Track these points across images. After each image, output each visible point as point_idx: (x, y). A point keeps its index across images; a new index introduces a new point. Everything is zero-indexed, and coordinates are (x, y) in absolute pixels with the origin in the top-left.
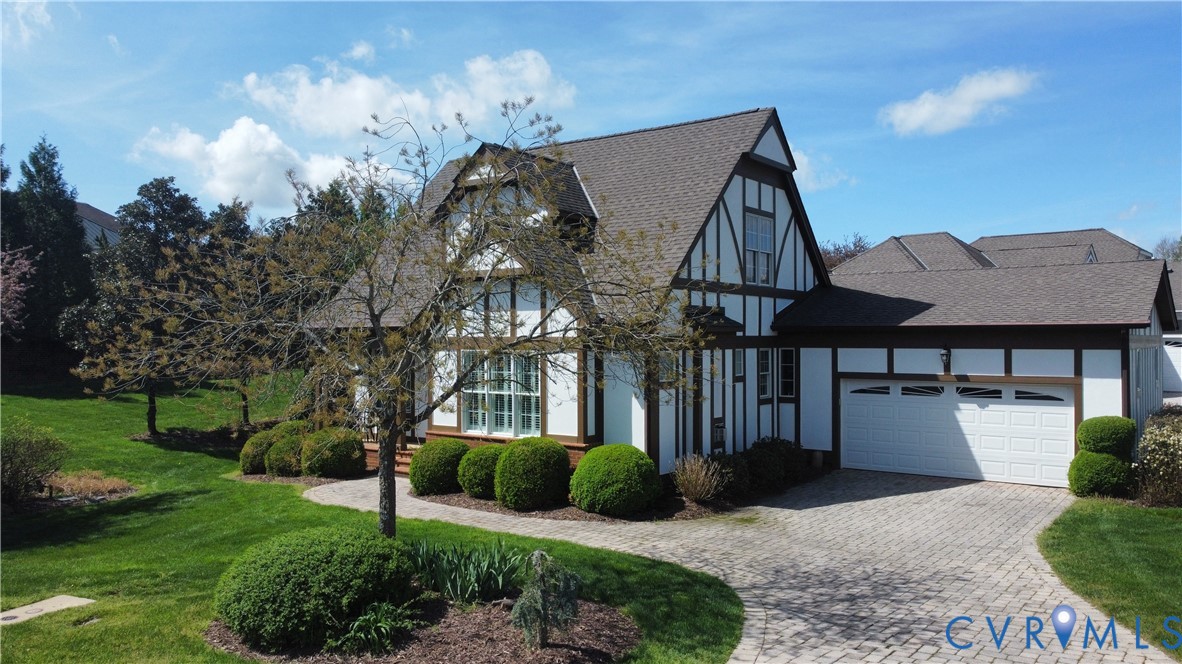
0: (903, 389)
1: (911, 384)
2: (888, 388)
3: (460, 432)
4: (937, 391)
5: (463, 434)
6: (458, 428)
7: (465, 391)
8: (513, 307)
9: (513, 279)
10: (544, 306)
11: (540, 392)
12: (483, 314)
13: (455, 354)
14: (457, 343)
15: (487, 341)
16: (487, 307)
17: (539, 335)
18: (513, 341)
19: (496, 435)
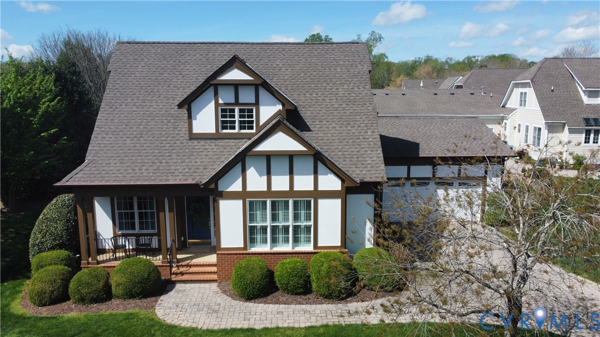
0: (411, 184)
2: (404, 184)
3: (246, 250)
4: (426, 184)
5: (248, 251)
6: (245, 248)
7: (249, 224)
8: (291, 173)
9: (291, 157)
10: (316, 173)
11: (312, 223)
12: (265, 178)
13: (241, 202)
14: (243, 195)
15: (269, 193)
16: (269, 173)
17: (313, 189)
18: (291, 193)
19: (276, 249)
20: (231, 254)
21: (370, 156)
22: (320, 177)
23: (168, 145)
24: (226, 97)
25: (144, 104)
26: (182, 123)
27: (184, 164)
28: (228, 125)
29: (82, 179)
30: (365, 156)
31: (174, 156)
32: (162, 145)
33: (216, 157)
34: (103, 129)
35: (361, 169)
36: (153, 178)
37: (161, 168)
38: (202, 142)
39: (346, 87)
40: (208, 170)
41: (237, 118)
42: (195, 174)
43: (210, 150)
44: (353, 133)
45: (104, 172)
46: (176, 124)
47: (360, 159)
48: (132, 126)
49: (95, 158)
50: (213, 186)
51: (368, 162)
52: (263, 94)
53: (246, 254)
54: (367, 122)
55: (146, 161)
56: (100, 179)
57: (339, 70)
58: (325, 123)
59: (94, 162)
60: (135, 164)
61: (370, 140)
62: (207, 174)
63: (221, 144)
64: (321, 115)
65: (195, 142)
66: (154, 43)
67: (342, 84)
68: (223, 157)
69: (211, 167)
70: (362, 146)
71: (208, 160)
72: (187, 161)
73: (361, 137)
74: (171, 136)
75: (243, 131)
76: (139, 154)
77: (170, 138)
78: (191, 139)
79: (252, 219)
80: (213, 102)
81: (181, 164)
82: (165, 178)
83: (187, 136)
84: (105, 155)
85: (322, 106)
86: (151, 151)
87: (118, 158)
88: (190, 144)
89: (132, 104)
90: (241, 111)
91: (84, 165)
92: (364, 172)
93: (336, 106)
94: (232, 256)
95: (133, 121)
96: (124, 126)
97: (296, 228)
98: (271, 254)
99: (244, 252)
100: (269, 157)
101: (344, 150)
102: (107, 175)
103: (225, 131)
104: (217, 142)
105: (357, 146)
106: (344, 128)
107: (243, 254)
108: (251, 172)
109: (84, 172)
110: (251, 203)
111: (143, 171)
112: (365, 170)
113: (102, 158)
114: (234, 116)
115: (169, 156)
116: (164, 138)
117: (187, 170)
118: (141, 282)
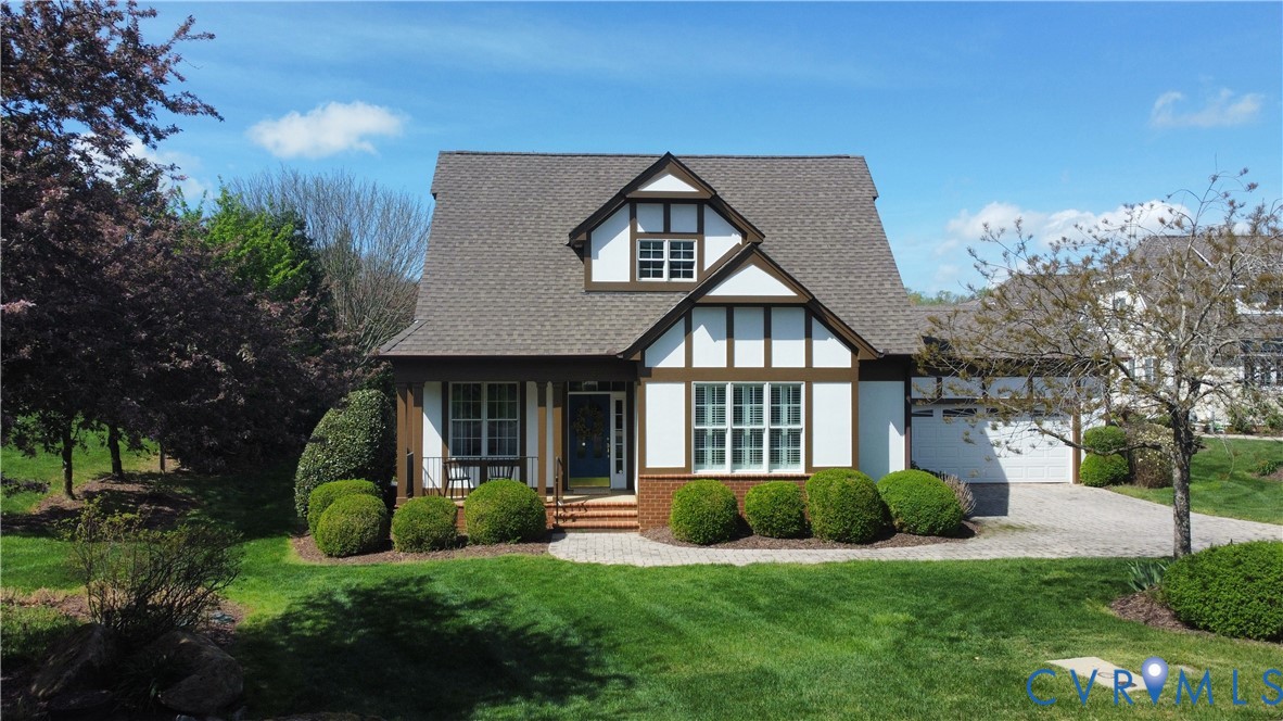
0: (944, 412)
1: (950, 408)
2: (931, 411)
3: (691, 472)
4: (971, 412)
5: (693, 475)
6: (688, 468)
7: (695, 427)
8: (768, 335)
9: (767, 307)
10: (809, 335)
11: (802, 425)
12: (723, 344)
13: (682, 386)
14: (686, 374)
15: (731, 371)
16: (730, 335)
17: (804, 366)
18: (768, 371)
19: (740, 472)
20: (663, 479)
21: (893, 318)
22: (816, 344)
23: (552, 300)
24: (649, 221)
25: (500, 242)
26: (570, 270)
27: (581, 328)
28: (651, 269)
29: (414, 348)
30: (884, 319)
31: (564, 317)
32: (541, 300)
33: (635, 318)
34: (437, 277)
35: (881, 337)
36: (533, 347)
37: (545, 333)
38: (608, 297)
39: (837, 219)
40: (623, 337)
41: (666, 258)
42: (602, 342)
43: (622, 308)
44: (861, 286)
45: (448, 338)
46: (559, 271)
47: (877, 323)
48: (486, 273)
49: (431, 318)
50: (637, 357)
51: (892, 327)
52: (711, 216)
53: (690, 479)
54: (880, 270)
55: (517, 323)
56: (445, 348)
57: (821, 195)
58: (810, 271)
59: (429, 323)
60: (500, 327)
61: (891, 295)
62: (624, 341)
63: (639, 299)
64: (802, 259)
65: (597, 297)
66: (503, 154)
67: (832, 217)
68: (646, 318)
69: (628, 332)
70: (878, 304)
71: (621, 322)
72: (586, 323)
73: (874, 292)
74: (554, 287)
75: (674, 280)
76: (504, 313)
77: (551, 291)
78: (588, 292)
79: (700, 417)
80: (628, 229)
81: (577, 328)
82: (553, 347)
83: (582, 288)
84: (446, 314)
85: (801, 247)
86: (523, 309)
87: (469, 319)
88: (589, 299)
89: (480, 241)
90: (673, 246)
91: (413, 327)
92: (888, 342)
93: (825, 247)
94: (666, 482)
95: (486, 266)
96: (472, 273)
97: (775, 435)
98: (733, 478)
99: (687, 475)
100: (731, 306)
101: (847, 309)
102: (454, 343)
103: (644, 279)
104: (634, 297)
105: (869, 305)
106: (844, 279)
107: (684, 479)
108: (701, 334)
109: (416, 337)
110: (700, 391)
111: (515, 337)
112: (888, 338)
113: (441, 318)
114: (661, 255)
115: (555, 316)
116: (543, 291)
117: (588, 337)
118: (519, 513)
